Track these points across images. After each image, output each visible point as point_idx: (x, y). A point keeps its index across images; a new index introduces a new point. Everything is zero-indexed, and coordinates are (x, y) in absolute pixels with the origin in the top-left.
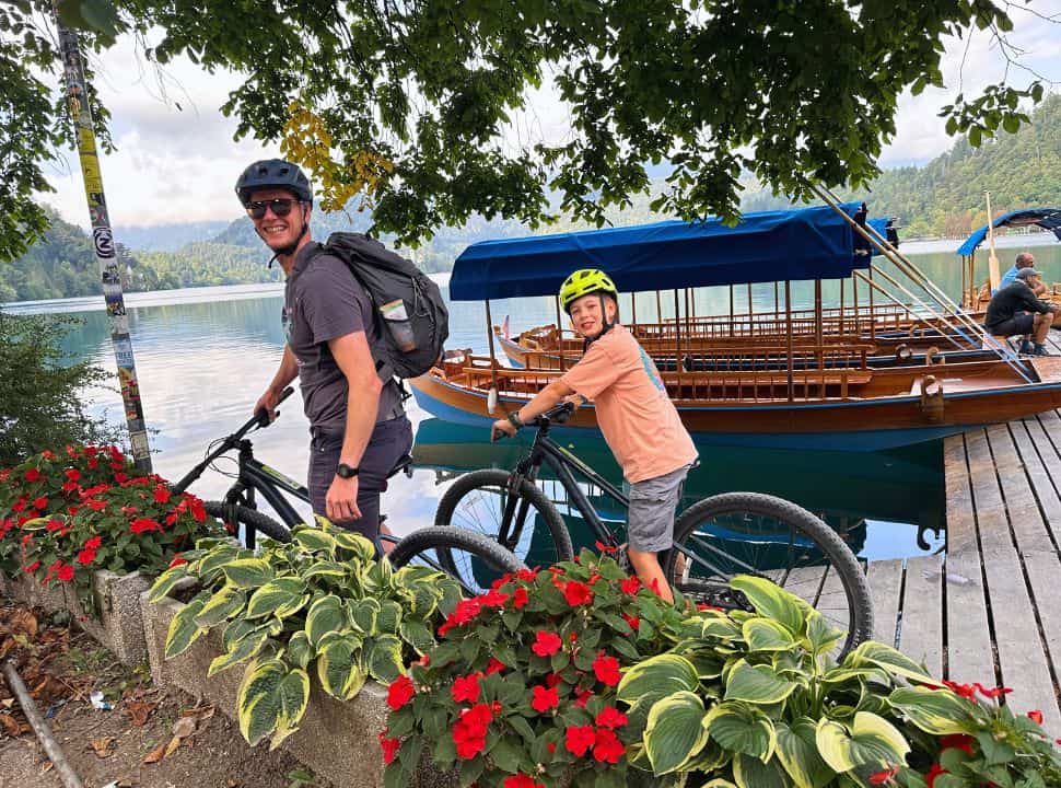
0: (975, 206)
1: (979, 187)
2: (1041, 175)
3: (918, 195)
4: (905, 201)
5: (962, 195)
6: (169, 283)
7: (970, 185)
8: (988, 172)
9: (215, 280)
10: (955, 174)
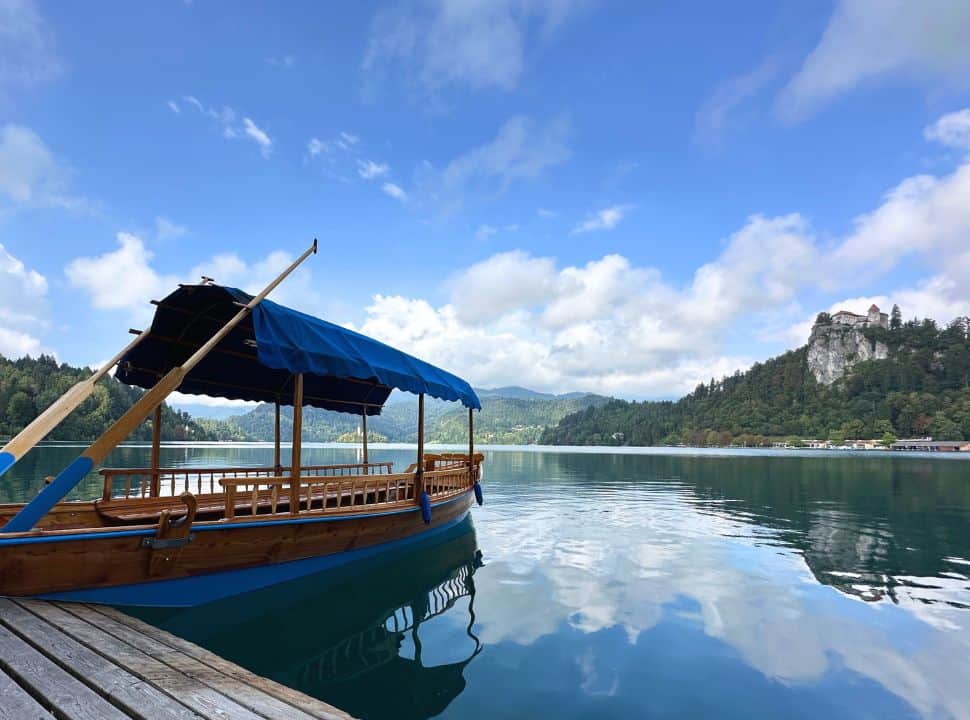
0: (709, 427)
1: (711, 416)
2: (752, 411)
3: (672, 418)
4: (664, 421)
5: (700, 420)
6: (214, 438)
7: (707, 414)
8: (717, 406)
9: (242, 438)
10: (695, 407)
